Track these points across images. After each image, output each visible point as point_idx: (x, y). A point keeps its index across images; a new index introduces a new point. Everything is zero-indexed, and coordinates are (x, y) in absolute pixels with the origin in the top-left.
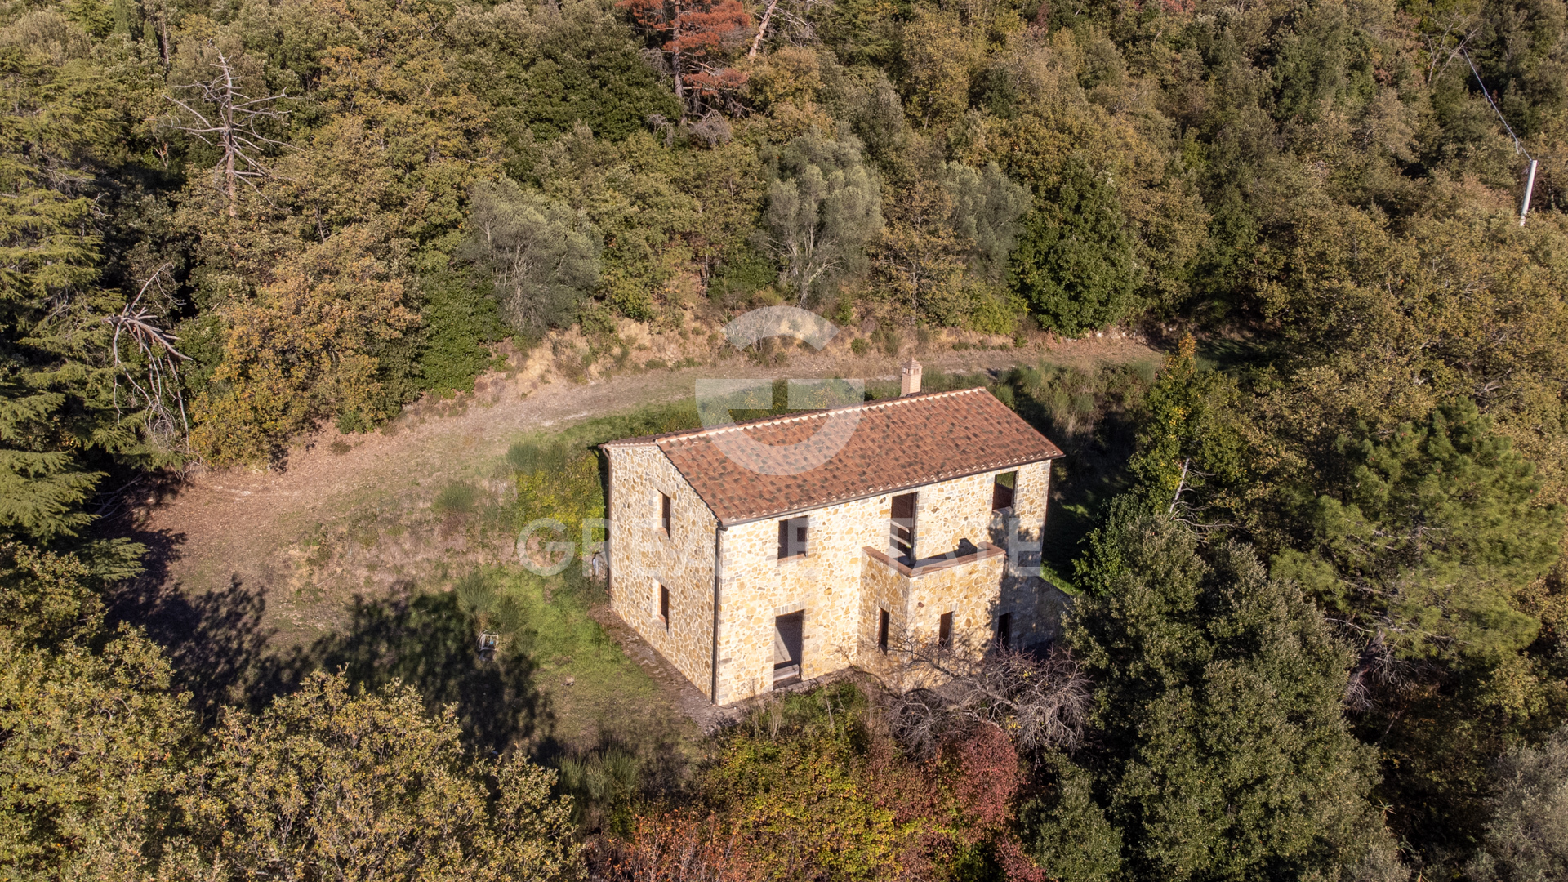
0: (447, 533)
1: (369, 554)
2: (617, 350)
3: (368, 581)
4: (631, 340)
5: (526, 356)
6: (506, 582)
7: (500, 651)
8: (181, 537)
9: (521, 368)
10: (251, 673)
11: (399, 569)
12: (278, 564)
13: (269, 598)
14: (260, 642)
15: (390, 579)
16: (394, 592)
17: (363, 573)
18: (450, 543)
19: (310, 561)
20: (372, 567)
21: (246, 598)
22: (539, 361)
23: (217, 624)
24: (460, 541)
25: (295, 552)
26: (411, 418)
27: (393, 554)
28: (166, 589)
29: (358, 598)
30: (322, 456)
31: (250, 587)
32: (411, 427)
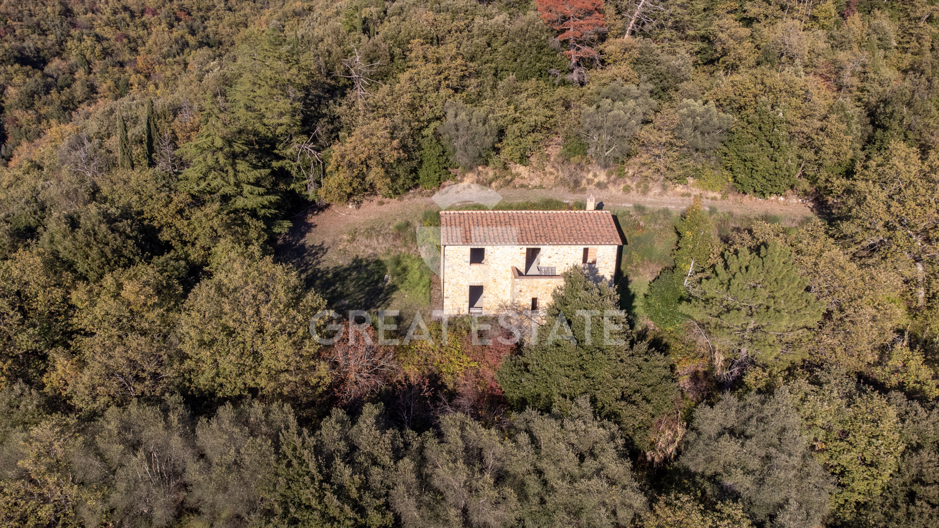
0: (394, 240)
1: (367, 242)
2: (509, 177)
3: (364, 251)
4: (518, 174)
5: (464, 175)
6: (409, 260)
7: (389, 282)
8: (316, 226)
9: (461, 181)
10: (310, 271)
11: (375, 249)
12: (338, 240)
13: (329, 251)
14: (318, 263)
15: (371, 251)
16: (369, 256)
17: (363, 248)
18: (395, 243)
19: (348, 241)
20: (366, 246)
21: (323, 249)
22: (470, 178)
23: (309, 255)
24: (398, 242)
25: (345, 237)
26: (411, 195)
27: (374, 243)
28: (302, 241)
29: (357, 256)
30: (374, 206)
31: (325, 246)
32: (409, 199)
